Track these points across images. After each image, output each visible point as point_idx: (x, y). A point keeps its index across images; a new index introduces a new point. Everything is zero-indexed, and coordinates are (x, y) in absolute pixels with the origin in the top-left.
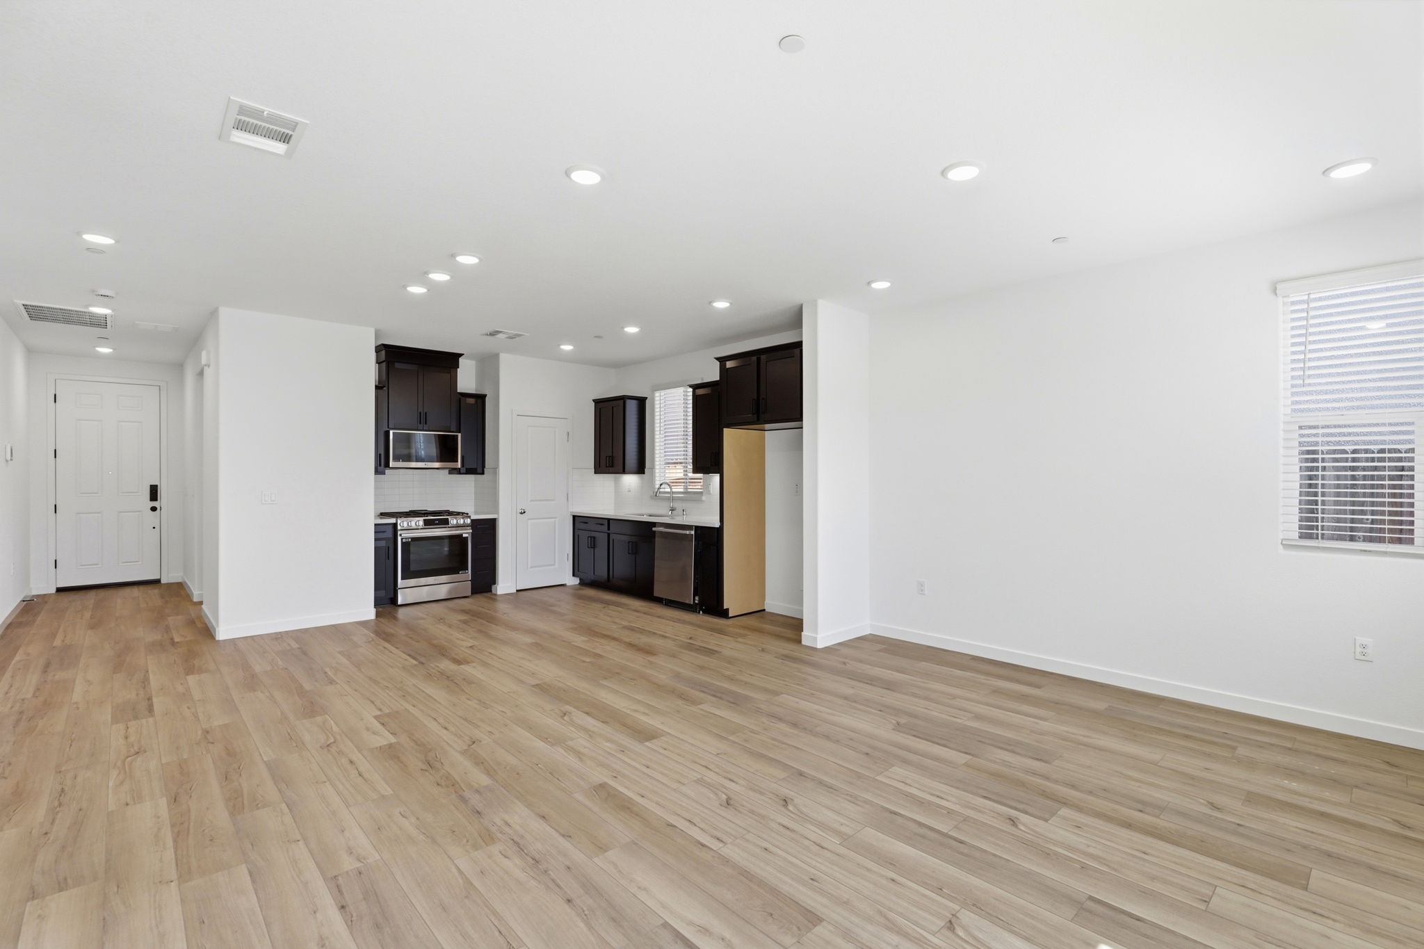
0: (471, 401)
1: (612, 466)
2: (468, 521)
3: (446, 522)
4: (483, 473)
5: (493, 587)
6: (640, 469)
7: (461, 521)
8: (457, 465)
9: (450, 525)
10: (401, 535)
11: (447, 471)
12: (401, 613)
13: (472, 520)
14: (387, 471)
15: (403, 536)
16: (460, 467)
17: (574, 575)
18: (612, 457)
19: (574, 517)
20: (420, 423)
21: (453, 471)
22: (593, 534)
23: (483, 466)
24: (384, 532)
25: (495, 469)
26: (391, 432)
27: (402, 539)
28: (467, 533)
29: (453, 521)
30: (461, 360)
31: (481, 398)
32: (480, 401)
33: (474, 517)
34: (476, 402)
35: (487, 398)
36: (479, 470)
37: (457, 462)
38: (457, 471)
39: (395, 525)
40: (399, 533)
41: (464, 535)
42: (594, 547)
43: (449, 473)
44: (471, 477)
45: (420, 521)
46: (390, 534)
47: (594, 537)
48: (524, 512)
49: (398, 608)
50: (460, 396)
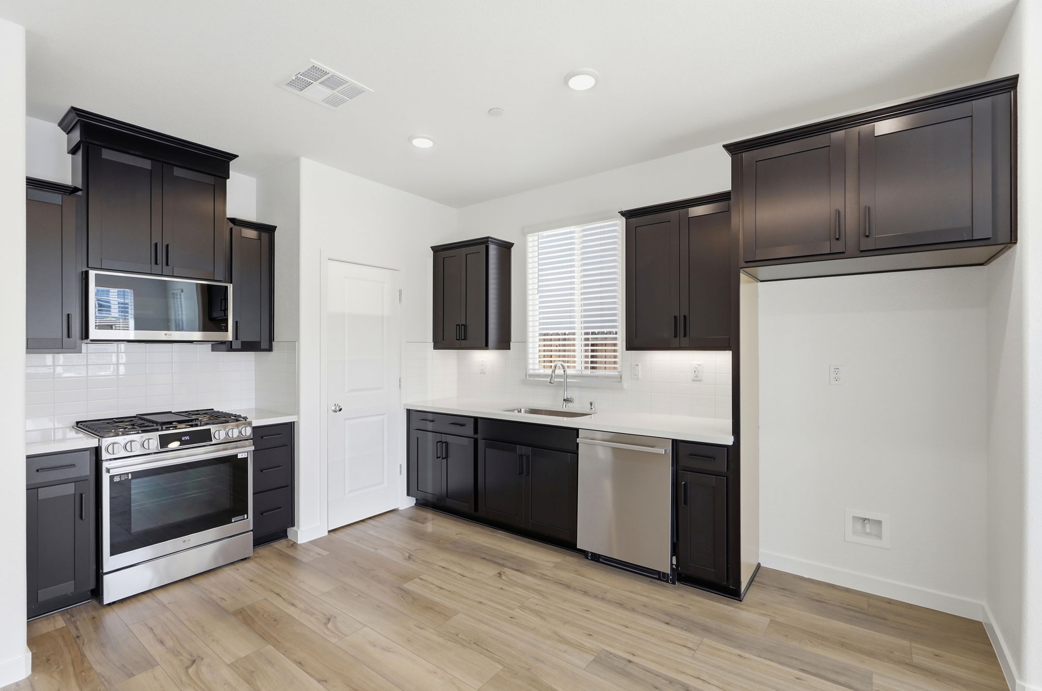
0: (251, 234)
1: (465, 339)
2: (248, 431)
3: (205, 437)
4: (270, 349)
5: (290, 531)
6: (504, 343)
7: (235, 433)
8: (227, 336)
9: (214, 441)
10: (108, 471)
11: (209, 346)
12: (111, 619)
13: (255, 429)
14: (84, 347)
15: (113, 468)
16: (231, 339)
17: (408, 494)
18: (465, 326)
19: (409, 411)
20: (156, 263)
21: (219, 346)
22: (444, 438)
23: (271, 339)
24: (73, 465)
25: (293, 344)
26: (92, 274)
27: (112, 477)
28: (244, 452)
29: (219, 432)
30: (232, 164)
31: (268, 231)
32: (265, 236)
33: (256, 423)
34: (260, 239)
35: (277, 233)
36: (264, 345)
37: (227, 330)
38: (228, 347)
39: (97, 451)
40: (105, 465)
41: (240, 456)
42: (447, 457)
43: (213, 350)
44: (249, 357)
45: (153, 440)
46: (87, 470)
47: (447, 443)
48: (340, 410)
49: (104, 611)
50: (231, 225)
